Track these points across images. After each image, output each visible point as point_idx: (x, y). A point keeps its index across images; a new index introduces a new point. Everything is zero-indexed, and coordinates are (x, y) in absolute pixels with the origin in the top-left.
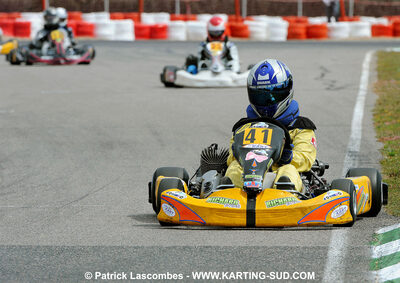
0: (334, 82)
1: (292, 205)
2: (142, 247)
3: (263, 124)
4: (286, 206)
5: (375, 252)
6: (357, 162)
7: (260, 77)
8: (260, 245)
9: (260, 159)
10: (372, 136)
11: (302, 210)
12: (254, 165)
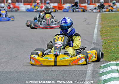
0: (89, 22)
1: (67, 59)
2: (33, 71)
3: (61, 35)
4: (65, 60)
5: (100, 71)
6: (95, 45)
7: (63, 22)
8: (68, 70)
9: (59, 46)
10: (100, 38)
11: (70, 60)
12: (57, 47)
